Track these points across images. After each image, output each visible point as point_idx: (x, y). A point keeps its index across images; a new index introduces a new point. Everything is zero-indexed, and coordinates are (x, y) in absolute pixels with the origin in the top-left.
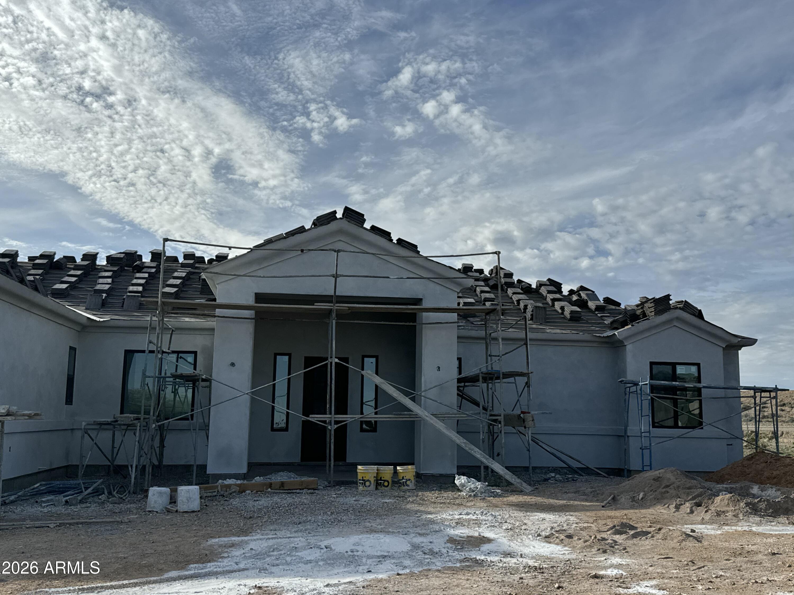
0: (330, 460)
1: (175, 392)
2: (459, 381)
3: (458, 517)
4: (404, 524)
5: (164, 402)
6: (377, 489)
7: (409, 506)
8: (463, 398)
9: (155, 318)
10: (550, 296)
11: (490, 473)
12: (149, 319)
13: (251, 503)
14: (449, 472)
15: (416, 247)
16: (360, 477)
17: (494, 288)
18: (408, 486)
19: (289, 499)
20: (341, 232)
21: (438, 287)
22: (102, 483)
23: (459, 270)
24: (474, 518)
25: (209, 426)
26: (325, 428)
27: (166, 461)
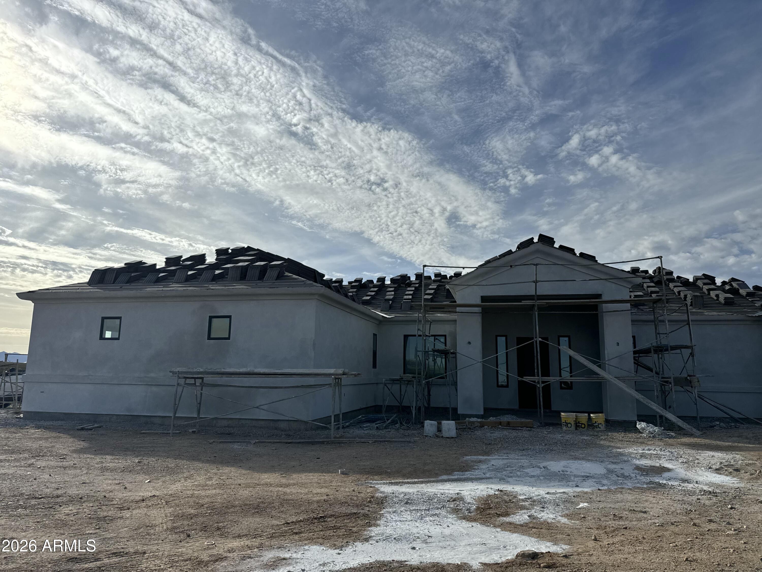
0: (540, 408)
1: (434, 360)
2: (635, 352)
3: (642, 452)
4: (599, 455)
5: (429, 367)
6: (576, 429)
7: (602, 442)
8: (638, 365)
9: (420, 315)
10: (706, 288)
11: (664, 420)
12: (417, 315)
13: (489, 434)
14: (631, 419)
15: (594, 257)
16: (563, 420)
17: (659, 283)
18: (600, 428)
19: (514, 434)
20: (537, 251)
21: (613, 285)
22: (396, 417)
23: (628, 272)
24: (655, 453)
25: (457, 382)
26: (535, 386)
27: (432, 405)
